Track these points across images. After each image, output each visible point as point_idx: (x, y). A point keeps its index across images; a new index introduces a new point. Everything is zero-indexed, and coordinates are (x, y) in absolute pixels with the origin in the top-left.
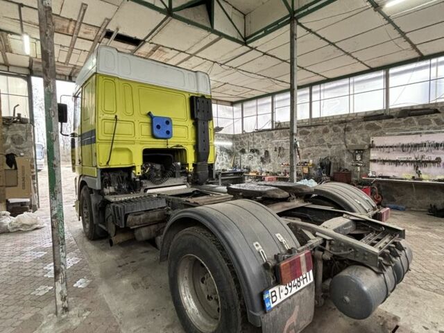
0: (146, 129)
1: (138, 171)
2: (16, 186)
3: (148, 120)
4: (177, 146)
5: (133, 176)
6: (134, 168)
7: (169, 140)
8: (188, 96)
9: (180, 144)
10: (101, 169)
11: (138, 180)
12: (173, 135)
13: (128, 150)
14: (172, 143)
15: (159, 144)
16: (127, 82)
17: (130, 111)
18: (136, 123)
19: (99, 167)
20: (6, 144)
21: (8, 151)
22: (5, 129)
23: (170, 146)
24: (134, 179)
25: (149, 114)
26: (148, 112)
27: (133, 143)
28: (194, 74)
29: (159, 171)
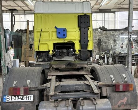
0: (55, 34)
1: (51, 53)
2: (31, 56)
3: (55, 30)
4: (70, 41)
5: (49, 55)
6: (49, 51)
7: (65, 39)
8: (77, 16)
9: (71, 40)
10: (36, 52)
11: (51, 56)
12: (67, 36)
13: (47, 44)
14: (67, 40)
15: (61, 41)
16: (47, 14)
17: (47, 27)
18: (50, 32)
19: (35, 51)
20: (30, 41)
21: (31, 43)
22: (30, 35)
23: (66, 42)
24: (50, 56)
25: (56, 27)
26: (55, 26)
27: (49, 40)
28: (82, 3)
29: (66, 53)
